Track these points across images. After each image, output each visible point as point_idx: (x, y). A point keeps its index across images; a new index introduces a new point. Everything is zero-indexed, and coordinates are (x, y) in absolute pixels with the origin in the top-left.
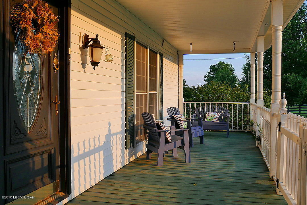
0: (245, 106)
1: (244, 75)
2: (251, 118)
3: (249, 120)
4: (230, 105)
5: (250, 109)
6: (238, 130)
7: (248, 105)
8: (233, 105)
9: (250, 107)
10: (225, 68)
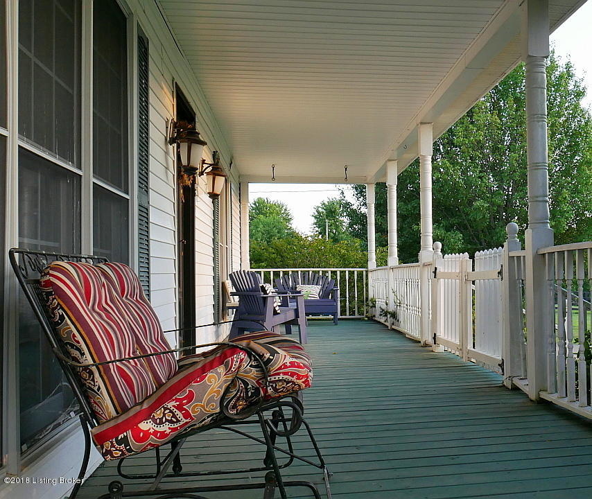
0: (360, 274)
1: (317, 229)
2: (371, 296)
3: (367, 299)
4: (334, 273)
5: (367, 279)
6: (348, 317)
7: (364, 273)
8: (338, 273)
9: (367, 275)
10: (271, 213)
